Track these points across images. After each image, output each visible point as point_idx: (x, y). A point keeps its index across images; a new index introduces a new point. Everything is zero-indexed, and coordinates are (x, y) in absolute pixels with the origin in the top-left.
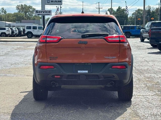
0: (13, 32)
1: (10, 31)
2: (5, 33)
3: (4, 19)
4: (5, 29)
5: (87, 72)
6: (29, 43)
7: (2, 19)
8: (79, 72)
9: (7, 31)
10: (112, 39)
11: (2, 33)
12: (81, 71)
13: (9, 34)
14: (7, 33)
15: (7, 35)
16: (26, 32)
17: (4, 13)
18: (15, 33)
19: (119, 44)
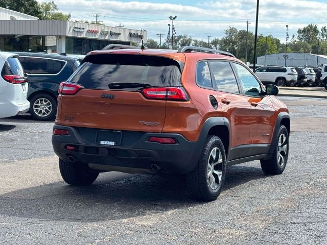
0: (301, 76)
1: (294, 75)
2: (284, 78)
3: (322, 50)
4: (285, 71)
5: (113, 143)
6: (308, 100)
7: (320, 50)
8: (102, 142)
9: (288, 74)
10: (157, 93)
11: (278, 79)
12: (105, 142)
13: (292, 81)
14: (289, 78)
15: (287, 83)
16: (322, 78)
17: (325, 38)
18: (306, 80)
19: (165, 101)
